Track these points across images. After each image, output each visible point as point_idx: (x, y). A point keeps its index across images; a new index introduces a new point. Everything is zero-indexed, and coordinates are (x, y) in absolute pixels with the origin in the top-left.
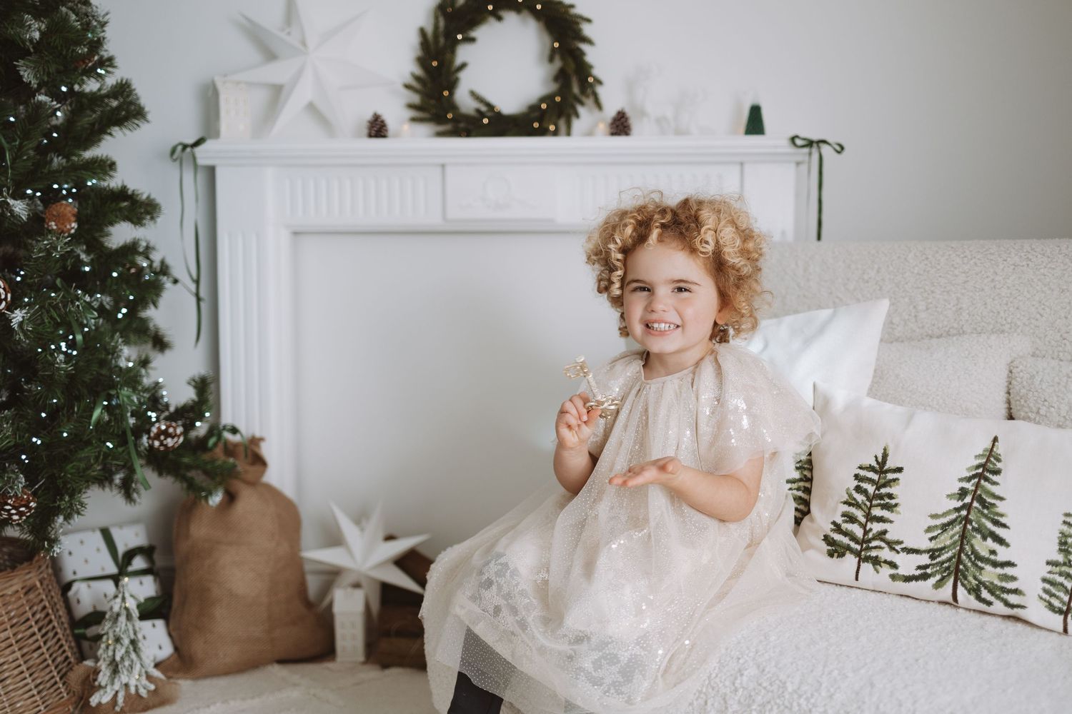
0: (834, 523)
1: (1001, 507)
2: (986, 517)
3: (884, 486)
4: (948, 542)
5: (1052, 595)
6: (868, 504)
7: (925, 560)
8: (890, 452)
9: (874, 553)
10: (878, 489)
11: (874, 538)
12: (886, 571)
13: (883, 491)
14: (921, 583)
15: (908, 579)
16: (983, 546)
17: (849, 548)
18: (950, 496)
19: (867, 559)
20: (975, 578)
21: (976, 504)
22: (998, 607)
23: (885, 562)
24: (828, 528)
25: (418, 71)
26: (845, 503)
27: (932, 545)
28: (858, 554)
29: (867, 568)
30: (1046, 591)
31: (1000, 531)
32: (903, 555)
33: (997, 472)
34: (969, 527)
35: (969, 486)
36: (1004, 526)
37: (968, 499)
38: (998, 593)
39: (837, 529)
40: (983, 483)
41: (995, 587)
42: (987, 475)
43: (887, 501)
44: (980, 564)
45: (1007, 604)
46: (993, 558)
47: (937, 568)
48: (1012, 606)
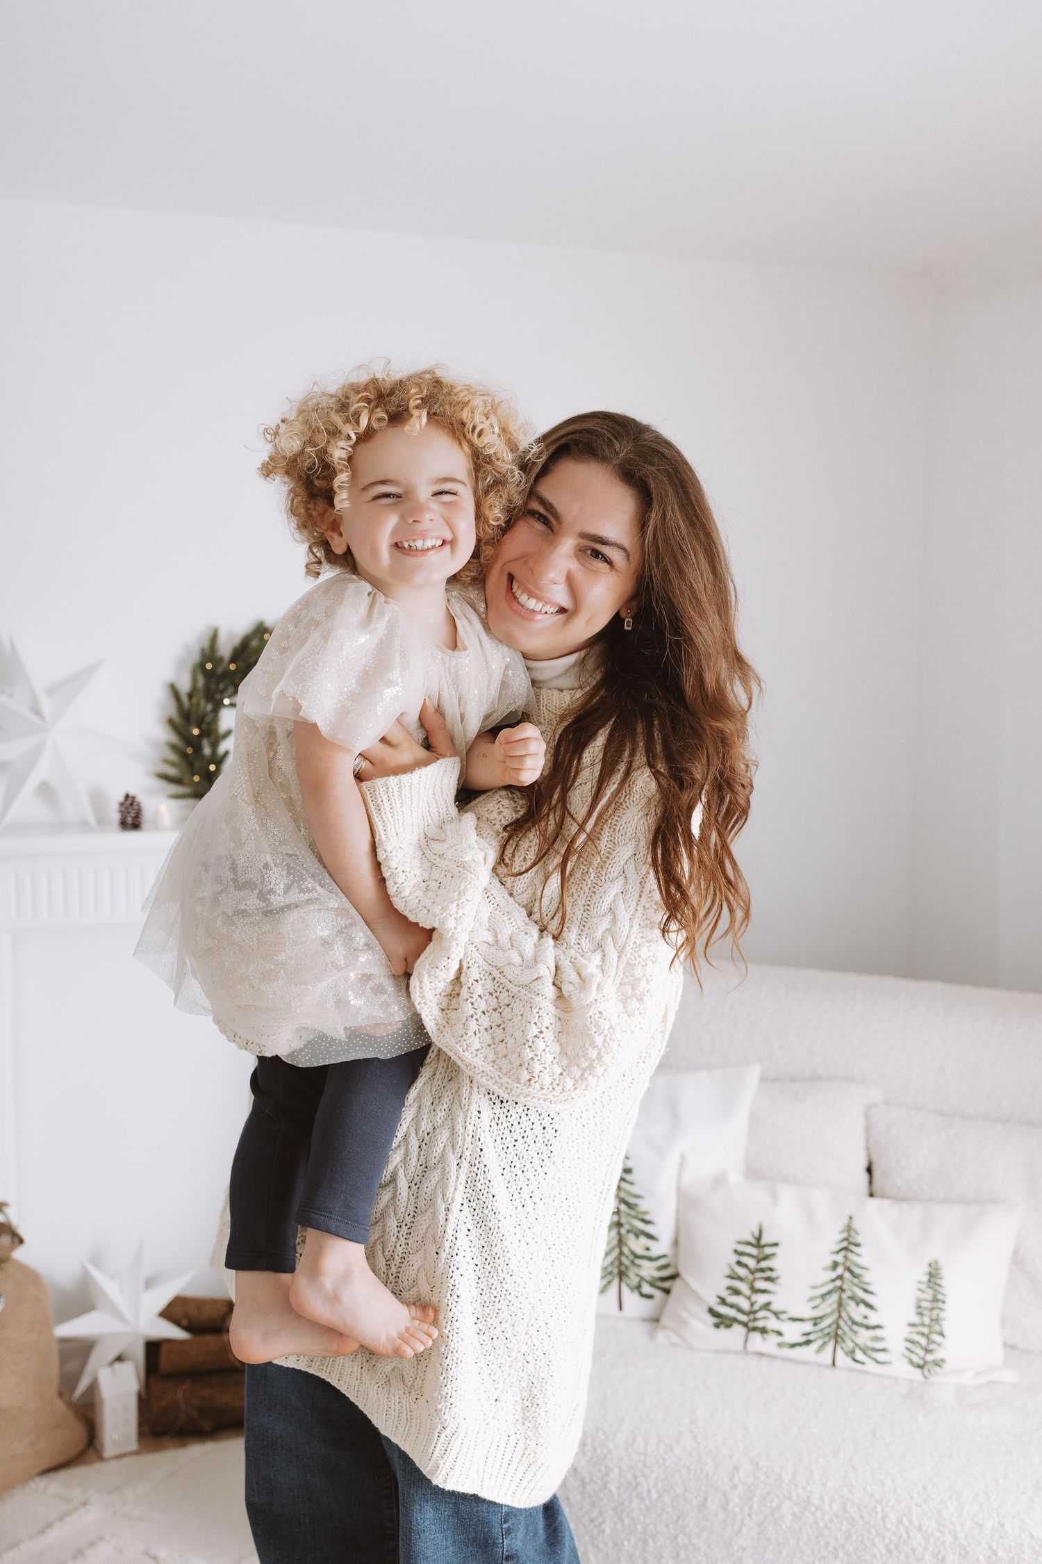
0: (719, 1297)
1: (867, 1277)
2: (856, 1285)
3: (763, 1259)
4: (828, 1311)
5: (912, 1352)
6: (751, 1277)
7: (808, 1327)
8: (765, 1228)
9: (760, 1324)
10: (758, 1263)
11: (761, 1309)
12: (773, 1339)
13: (764, 1264)
14: (804, 1349)
15: (793, 1346)
16: (857, 1312)
17: (735, 1320)
18: (826, 1269)
19: (755, 1329)
20: (852, 1341)
21: (847, 1275)
22: (870, 1366)
23: (773, 1331)
24: (713, 1302)
26: (729, 1276)
27: (814, 1314)
28: (745, 1325)
29: (756, 1336)
30: (908, 1349)
31: (869, 1298)
32: (789, 1323)
33: (857, 1245)
34: (844, 1296)
35: (839, 1258)
36: (872, 1293)
37: (840, 1270)
38: (870, 1353)
39: (723, 1301)
40: (850, 1255)
41: (868, 1348)
42: (852, 1248)
43: (768, 1274)
44: (855, 1328)
45: (878, 1362)
46: (866, 1322)
47: (819, 1334)
48: (882, 1363)
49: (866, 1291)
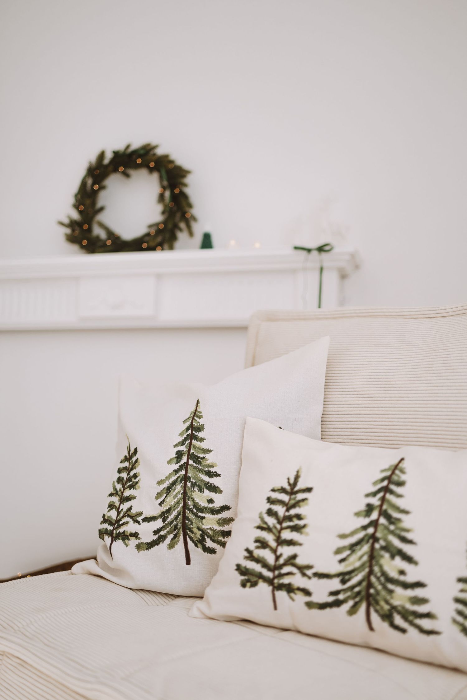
0: (247, 550)
1: (407, 521)
2: (392, 532)
3: (293, 506)
4: (358, 564)
6: (278, 527)
7: (335, 584)
8: (302, 473)
9: (286, 580)
10: (288, 510)
11: (285, 564)
12: (300, 598)
13: (293, 512)
14: (335, 610)
15: (323, 606)
16: (392, 566)
17: (261, 576)
18: (357, 514)
19: (280, 587)
20: (387, 602)
21: (382, 521)
22: (412, 635)
23: (299, 589)
24: (241, 556)
26: (259, 527)
27: (342, 568)
28: (270, 582)
29: (281, 595)
30: (459, 612)
31: (407, 549)
32: (315, 580)
33: (400, 484)
34: (377, 546)
35: (375, 501)
36: (410, 542)
37: (374, 515)
38: (411, 618)
39: (250, 556)
40: (388, 496)
41: (408, 611)
42: (392, 487)
43: (296, 522)
44: (390, 586)
46: (402, 578)
47: (349, 594)
48: (427, 633)
49: (404, 540)
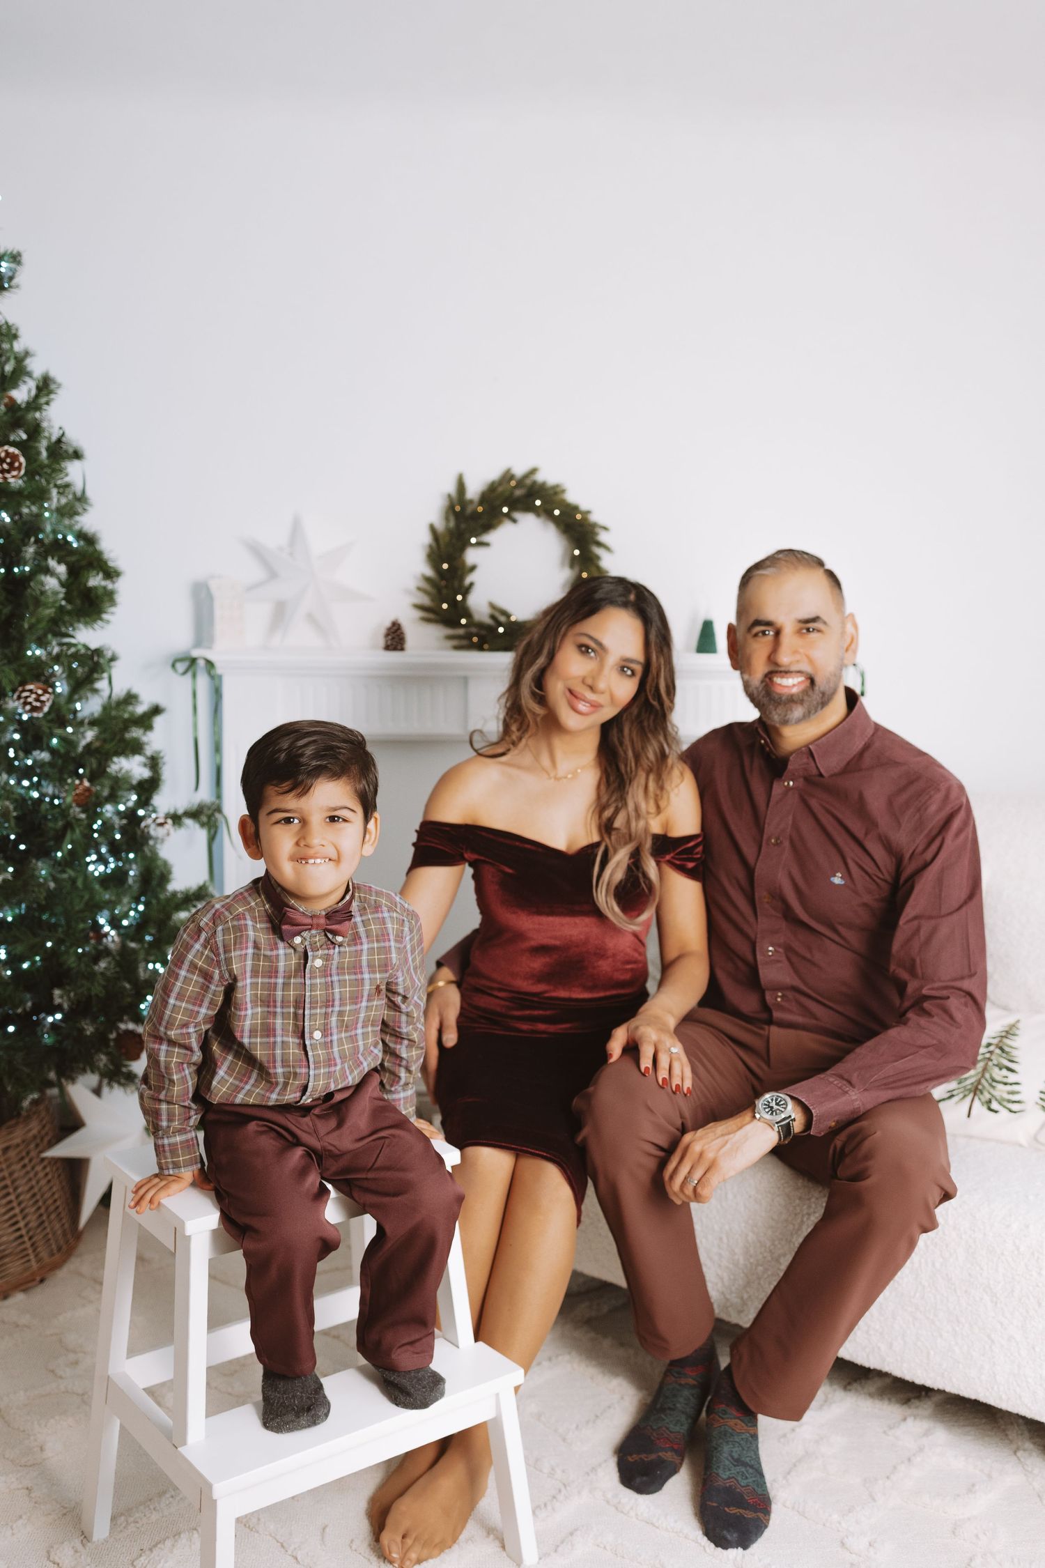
16: (998, 1074)
20: (990, 1093)
22: (1004, 1113)
25: (429, 572)
38: (1005, 1103)
41: (1004, 1100)
44: (994, 1084)
45: (1011, 1111)
46: (1005, 1080)
47: (961, 1090)
48: (1015, 1112)
